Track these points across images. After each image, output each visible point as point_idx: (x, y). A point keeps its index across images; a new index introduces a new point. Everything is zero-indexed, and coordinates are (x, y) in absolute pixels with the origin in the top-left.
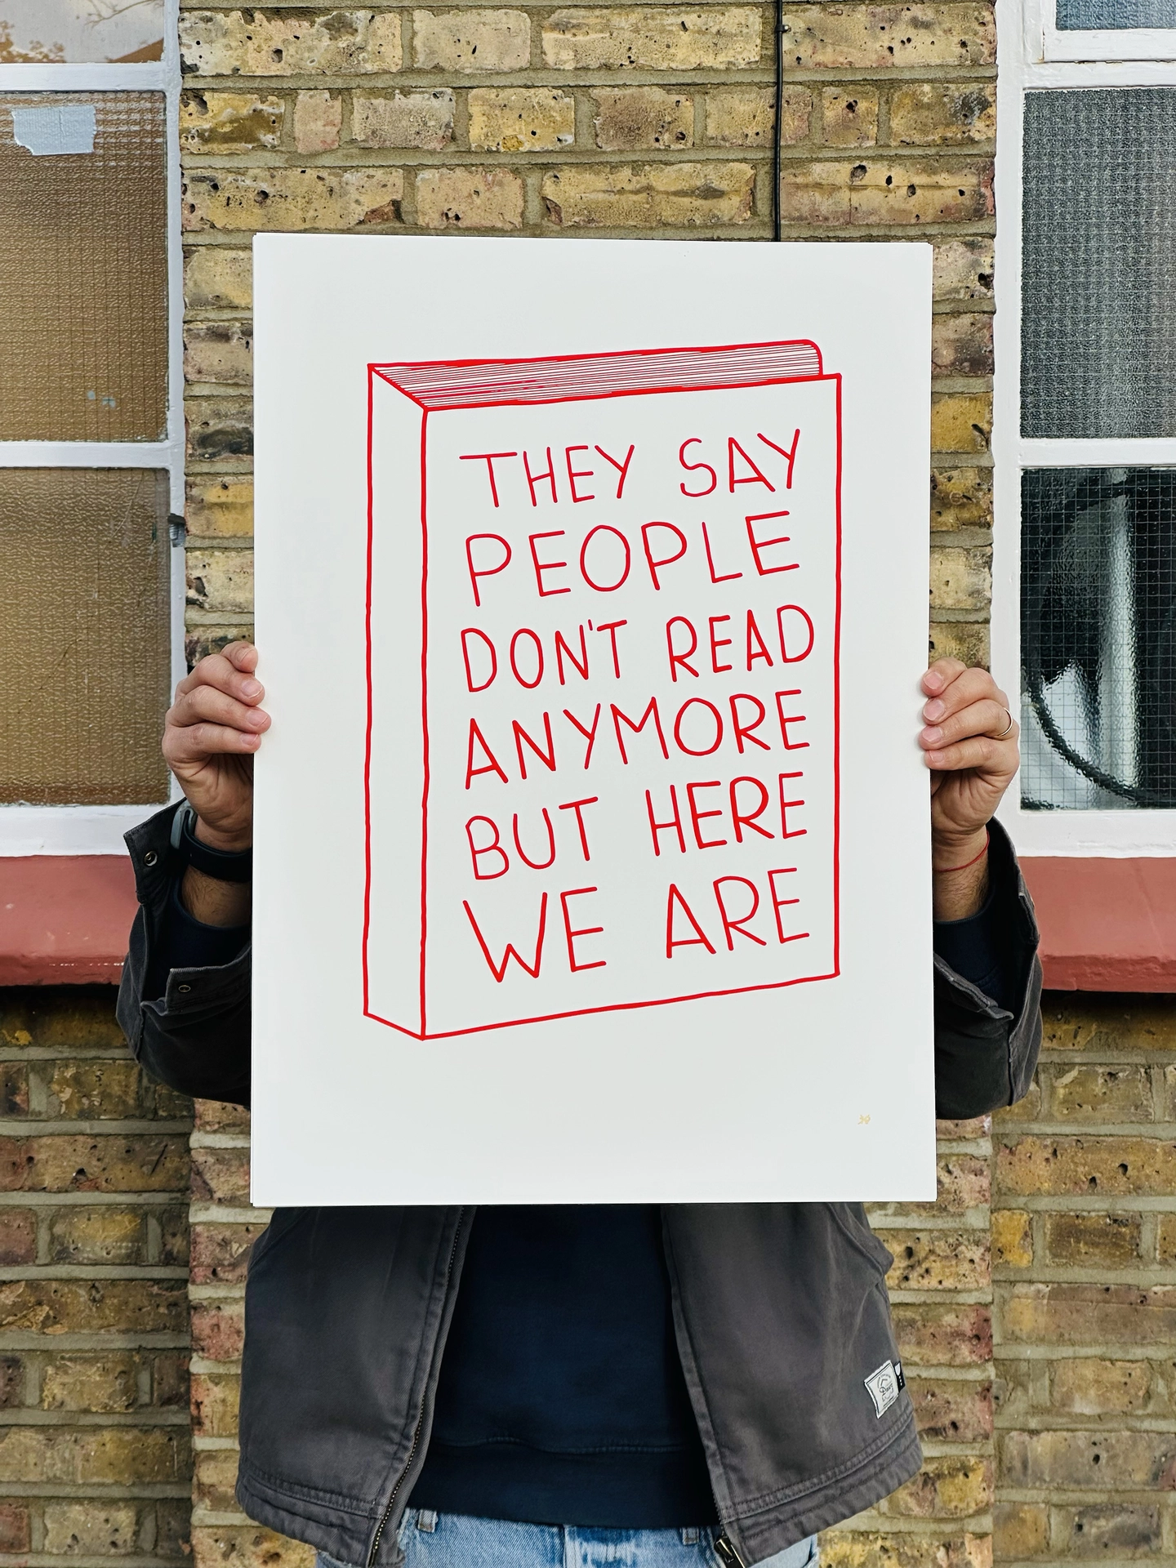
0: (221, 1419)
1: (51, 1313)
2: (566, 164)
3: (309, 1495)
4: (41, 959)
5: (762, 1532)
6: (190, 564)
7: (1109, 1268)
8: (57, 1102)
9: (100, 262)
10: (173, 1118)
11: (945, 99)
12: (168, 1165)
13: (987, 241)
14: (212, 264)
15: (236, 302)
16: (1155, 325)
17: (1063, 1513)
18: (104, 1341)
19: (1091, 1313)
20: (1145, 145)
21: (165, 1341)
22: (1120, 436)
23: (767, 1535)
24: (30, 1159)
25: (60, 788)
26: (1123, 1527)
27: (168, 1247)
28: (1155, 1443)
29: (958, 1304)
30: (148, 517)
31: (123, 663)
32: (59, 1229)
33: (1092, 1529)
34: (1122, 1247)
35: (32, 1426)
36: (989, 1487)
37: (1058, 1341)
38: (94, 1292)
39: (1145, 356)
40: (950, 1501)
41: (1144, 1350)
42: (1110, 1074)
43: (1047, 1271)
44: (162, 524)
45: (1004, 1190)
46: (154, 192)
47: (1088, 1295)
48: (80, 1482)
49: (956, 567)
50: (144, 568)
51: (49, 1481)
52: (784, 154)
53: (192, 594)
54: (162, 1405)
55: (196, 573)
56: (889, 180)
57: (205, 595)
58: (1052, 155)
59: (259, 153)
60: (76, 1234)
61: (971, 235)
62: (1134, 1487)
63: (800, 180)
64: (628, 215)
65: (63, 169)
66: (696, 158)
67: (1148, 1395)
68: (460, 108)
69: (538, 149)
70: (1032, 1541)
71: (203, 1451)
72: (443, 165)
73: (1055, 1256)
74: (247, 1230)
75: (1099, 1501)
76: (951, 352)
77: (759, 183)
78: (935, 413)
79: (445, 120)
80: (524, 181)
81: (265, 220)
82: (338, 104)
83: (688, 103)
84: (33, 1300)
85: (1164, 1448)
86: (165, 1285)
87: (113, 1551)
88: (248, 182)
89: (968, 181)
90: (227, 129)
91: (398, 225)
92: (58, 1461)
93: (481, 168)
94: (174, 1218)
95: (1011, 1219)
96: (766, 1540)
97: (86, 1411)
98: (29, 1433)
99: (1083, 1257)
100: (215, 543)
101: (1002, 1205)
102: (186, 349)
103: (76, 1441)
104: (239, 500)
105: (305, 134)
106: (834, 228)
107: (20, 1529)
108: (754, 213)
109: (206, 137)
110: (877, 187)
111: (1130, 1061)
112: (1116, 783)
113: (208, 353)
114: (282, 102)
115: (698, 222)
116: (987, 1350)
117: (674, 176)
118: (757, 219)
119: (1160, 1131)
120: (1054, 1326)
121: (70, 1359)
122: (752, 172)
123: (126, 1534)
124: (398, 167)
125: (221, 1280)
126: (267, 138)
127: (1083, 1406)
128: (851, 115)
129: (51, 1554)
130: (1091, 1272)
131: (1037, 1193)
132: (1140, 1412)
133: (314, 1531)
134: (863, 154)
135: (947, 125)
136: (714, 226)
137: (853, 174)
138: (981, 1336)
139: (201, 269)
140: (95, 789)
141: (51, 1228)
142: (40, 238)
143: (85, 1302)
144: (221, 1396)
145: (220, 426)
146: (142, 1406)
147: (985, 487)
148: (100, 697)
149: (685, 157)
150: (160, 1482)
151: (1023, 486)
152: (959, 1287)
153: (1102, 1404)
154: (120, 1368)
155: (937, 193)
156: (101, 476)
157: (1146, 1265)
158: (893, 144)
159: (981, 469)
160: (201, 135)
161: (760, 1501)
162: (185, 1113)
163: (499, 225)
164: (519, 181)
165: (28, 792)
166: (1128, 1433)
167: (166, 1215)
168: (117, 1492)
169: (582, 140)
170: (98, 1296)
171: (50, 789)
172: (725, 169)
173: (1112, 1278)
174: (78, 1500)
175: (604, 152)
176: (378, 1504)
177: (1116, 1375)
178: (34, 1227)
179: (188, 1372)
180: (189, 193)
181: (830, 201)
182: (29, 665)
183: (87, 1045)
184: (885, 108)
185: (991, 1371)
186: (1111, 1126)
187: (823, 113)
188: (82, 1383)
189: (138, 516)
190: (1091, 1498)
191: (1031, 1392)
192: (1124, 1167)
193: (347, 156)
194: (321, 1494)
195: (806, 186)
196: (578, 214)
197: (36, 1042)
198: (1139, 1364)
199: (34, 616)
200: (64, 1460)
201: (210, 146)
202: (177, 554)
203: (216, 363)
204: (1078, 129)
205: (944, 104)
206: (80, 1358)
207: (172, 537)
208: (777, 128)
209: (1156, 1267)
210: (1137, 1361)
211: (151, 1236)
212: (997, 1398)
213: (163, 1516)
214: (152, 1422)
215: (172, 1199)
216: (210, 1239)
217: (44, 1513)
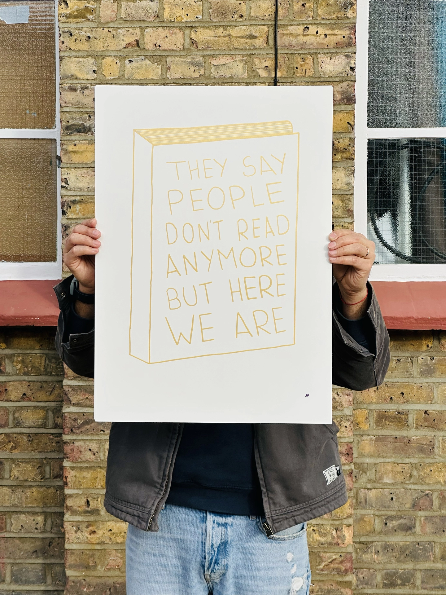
0: (74, 483)
1: (14, 445)
2: (199, 26)
3: (128, 505)
4: (8, 317)
5: (280, 521)
6: (62, 173)
7: (397, 430)
8: (16, 369)
9: (30, 63)
10: (57, 375)
11: (338, 2)
12: (56, 392)
13: (353, 55)
14: (70, 63)
15: (79, 77)
16: (417, 86)
17: (380, 518)
18: (33, 455)
19: (391, 446)
20: (413, 20)
21: (54, 455)
22: (404, 127)
23: (282, 522)
24: (6, 390)
25: (17, 256)
26: (402, 524)
27: (56, 422)
28: (413, 493)
29: (341, 442)
30: (49, 157)
31: (40, 210)
32: (16, 415)
33: (391, 524)
34: (402, 422)
35: (7, 486)
36: (352, 508)
37: (378, 456)
38: (29, 438)
39: (413, 98)
40: (338, 513)
41: (409, 460)
42: (398, 360)
43: (374, 431)
44: (54, 159)
45: (359, 402)
46: (51, 37)
47: (389, 440)
48: (24, 506)
49: (341, 174)
50: (48, 175)
51: (13, 506)
52: (279, 23)
53: (63, 184)
54: (54, 478)
55: (65, 177)
56: (317, 32)
57: (68, 185)
58: (379, 24)
59: (87, 22)
60: (22, 417)
61: (347, 53)
62: (406, 509)
63: (284, 32)
64: (222, 45)
65: (17, 29)
66: (247, 24)
67: (411, 476)
68: (161, 6)
69: (189, 21)
70: (368, 528)
71: (68, 494)
72: (154, 27)
73: (377, 426)
74: (84, 415)
75: (393, 514)
76: (340, 96)
77: (270, 33)
78: (334, 118)
79: (155, 10)
80: (184, 33)
81: (89, 47)
82: (116, 4)
83: (244, 4)
84: (7, 440)
85: (416, 495)
86: (55, 435)
87: (36, 531)
88: (83, 33)
89: (346, 33)
90: (76, 13)
91: (138, 49)
92: (16, 498)
93: (168, 28)
94: (58, 411)
95: (361, 412)
96: (281, 524)
97: (26, 481)
98: (6, 488)
99: (387, 426)
100: (71, 165)
101: (358, 407)
102: (61, 94)
103: (23, 491)
104: (80, 150)
105: (104, 15)
106: (297, 50)
107: (2, 523)
108: (268, 45)
109: (68, 16)
110: (313, 35)
111: (405, 355)
112: (401, 254)
113: (69, 96)
114: (96, 4)
115: (247, 48)
116: (351, 459)
117: (239, 31)
118: (269, 46)
119: (415, 380)
120: (376, 451)
121: (21, 462)
122: (267, 29)
123: (41, 524)
124: (138, 27)
125: (74, 433)
126: (90, 17)
127: (387, 480)
128: (303, 8)
129: (13, 532)
130: (391, 431)
131: (371, 403)
132: (408, 482)
133: (129, 518)
134: (308, 22)
135: (338, 12)
136: (253, 49)
137: (304, 30)
138: (349, 453)
139: (66, 65)
140: (30, 256)
141: (14, 414)
142: (9, 54)
143: (26, 441)
144: (74, 474)
145: (73, 123)
146: (47, 479)
147: (352, 145)
148: (32, 223)
149: (243, 24)
150: (53, 506)
151: (368, 145)
152: (341, 436)
153: (394, 479)
154: (38, 465)
155: (335, 37)
156: (32, 142)
157: (410, 429)
158: (319, 19)
159: (350, 139)
160: (66, 16)
161: (280, 511)
162: (62, 373)
163: (175, 49)
164: (182, 33)
165: (5, 257)
166: (404, 490)
167: (55, 410)
168: (38, 510)
169: (205, 17)
170: (30, 439)
171: (13, 256)
172: (257, 28)
173: (398, 433)
174: (24, 513)
175: (213, 22)
176: (151, 509)
177: (399, 469)
178: (7, 414)
179: (63, 467)
180: (61, 37)
181: (296, 40)
182: (5, 211)
183: (26, 349)
184: (316, 6)
185: (353, 466)
186: (398, 379)
187: (293, 8)
188: (25, 470)
189: (45, 156)
190: (390, 513)
191: (368, 475)
192: (402, 394)
193: (119, 23)
194: (132, 505)
195: (287, 34)
196: (204, 45)
197: (8, 347)
198: (407, 465)
199: (7, 193)
200: (18, 498)
201: (69, 20)
202: (59, 170)
203: (71, 99)
204: (389, 14)
205: (338, 4)
206: (24, 461)
207: (57, 164)
208: (276, 13)
209: (414, 430)
210: (407, 464)
211: (50, 417)
212: (356, 477)
213: (54, 518)
214: (50, 484)
215: (57, 404)
216: (70, 418)
217: (11, 517)
